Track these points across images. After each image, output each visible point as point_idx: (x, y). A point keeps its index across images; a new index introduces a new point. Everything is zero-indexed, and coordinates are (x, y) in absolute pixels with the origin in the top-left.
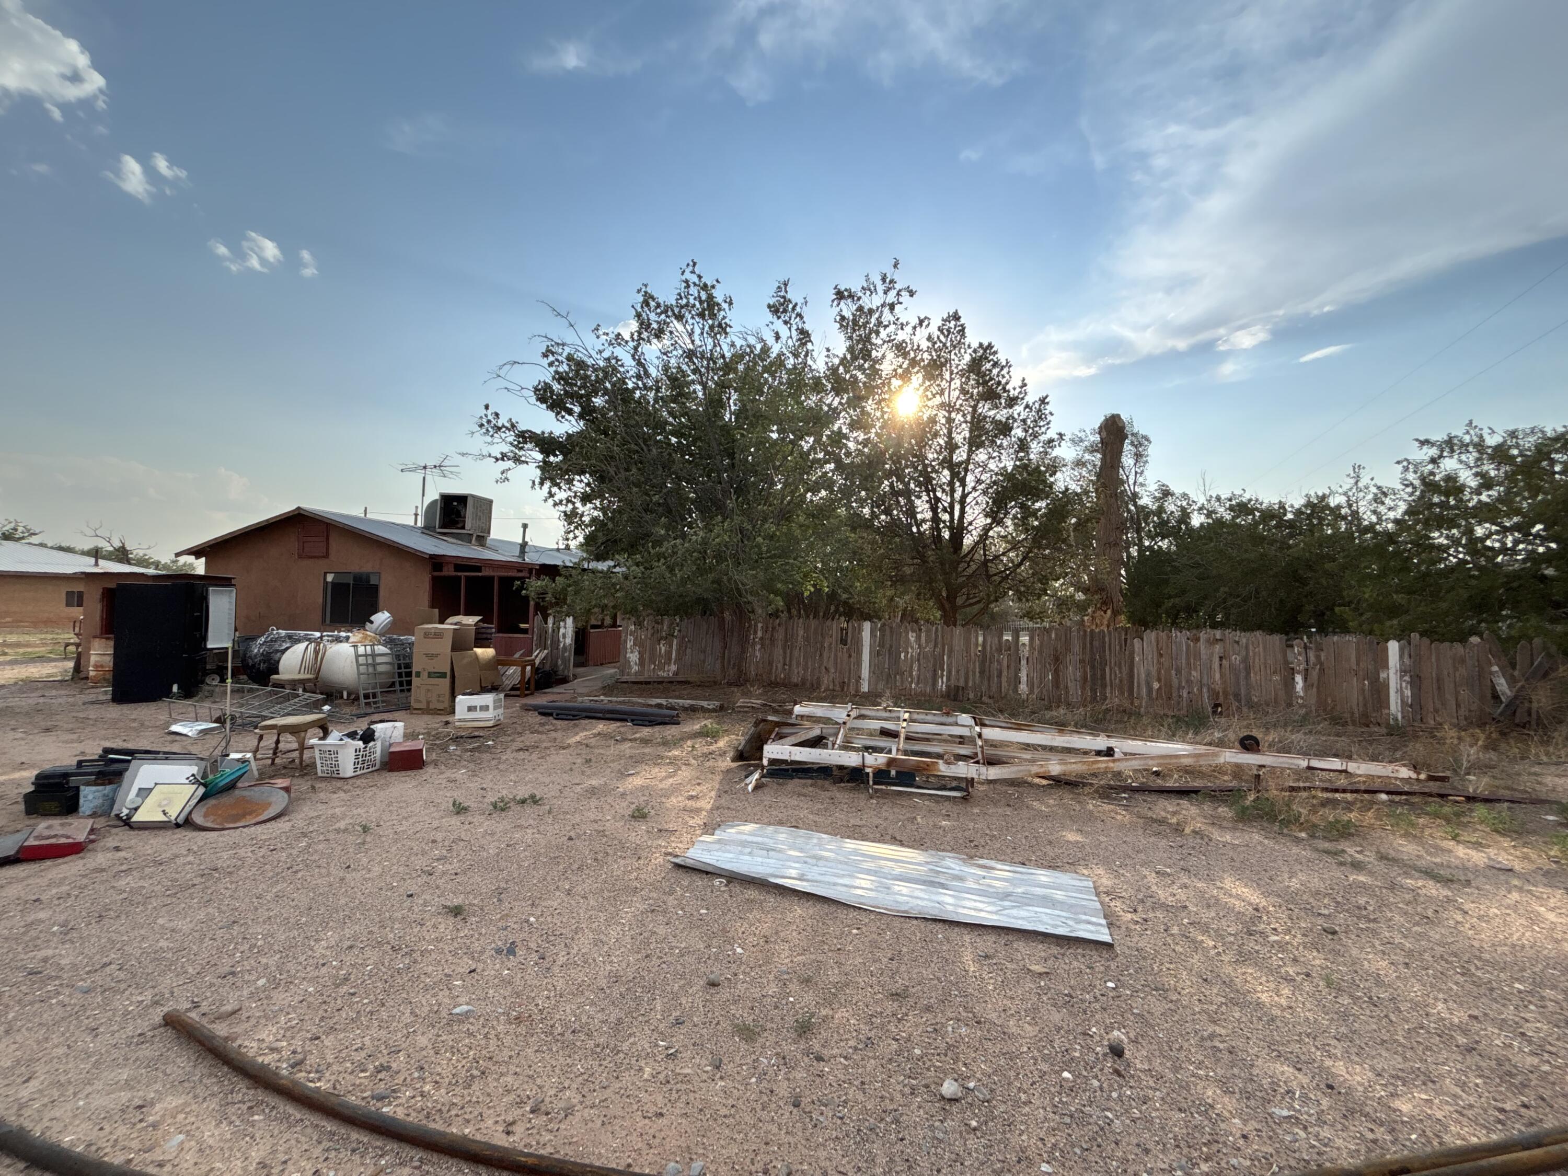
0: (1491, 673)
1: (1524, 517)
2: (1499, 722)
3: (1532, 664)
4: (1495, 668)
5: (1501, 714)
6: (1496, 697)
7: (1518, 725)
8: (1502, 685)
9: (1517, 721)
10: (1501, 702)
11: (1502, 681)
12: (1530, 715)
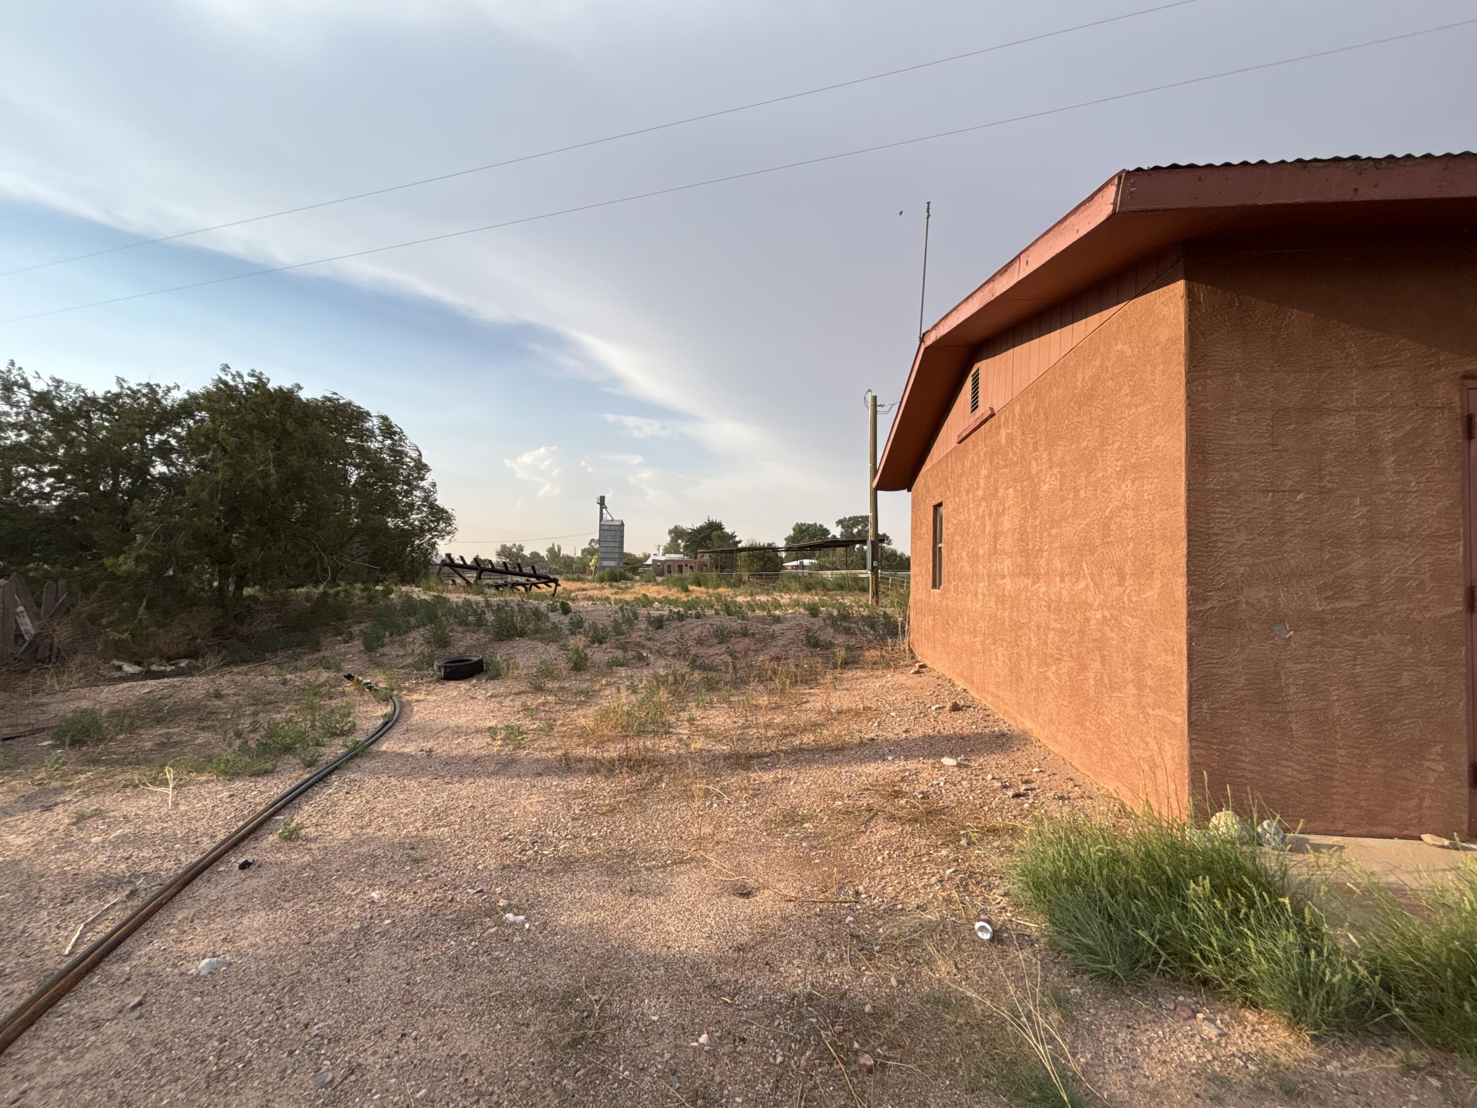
0: (17, 614)
1: (61, 465)
2: (21, 660)
3: (57, 600)
4: (21, 608)
5: (23, 653)
6: (19, 636)
7: (40, 660)
8: (27, 625)
9: (38, 657)
10: (25, 641)
11: (28, 621)
12: (51, 649)
